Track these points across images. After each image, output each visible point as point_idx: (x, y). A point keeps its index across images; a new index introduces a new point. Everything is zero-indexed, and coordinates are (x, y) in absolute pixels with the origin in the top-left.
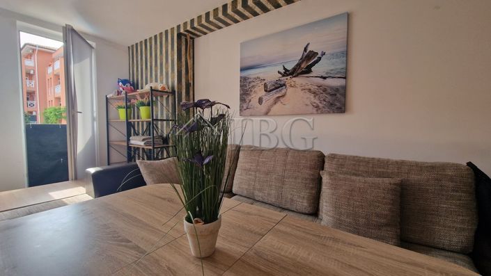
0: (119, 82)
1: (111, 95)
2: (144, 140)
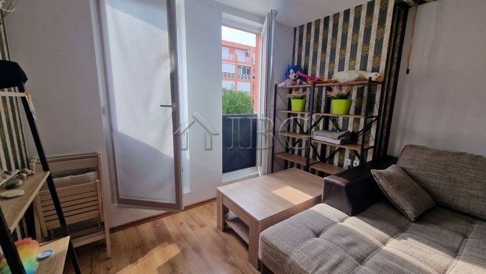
0: (289, 69)
1: (283, 84)
2: (339, 138)
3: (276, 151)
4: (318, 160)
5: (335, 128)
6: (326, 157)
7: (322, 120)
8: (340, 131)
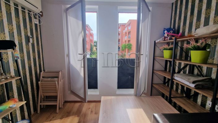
0: (164, 31)
1: (159, 41)
2: (194, 82)
3: (155, 82)
4: (184, 95)
5: (199, 73)
6: (191, 95)
7: (188, 66)
8: (203, 76)
